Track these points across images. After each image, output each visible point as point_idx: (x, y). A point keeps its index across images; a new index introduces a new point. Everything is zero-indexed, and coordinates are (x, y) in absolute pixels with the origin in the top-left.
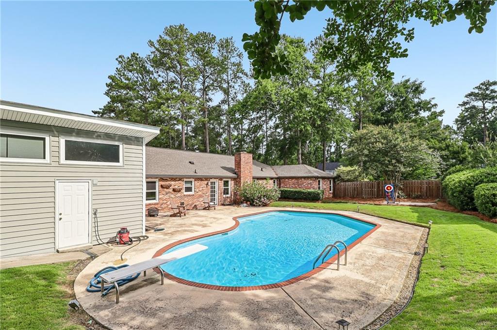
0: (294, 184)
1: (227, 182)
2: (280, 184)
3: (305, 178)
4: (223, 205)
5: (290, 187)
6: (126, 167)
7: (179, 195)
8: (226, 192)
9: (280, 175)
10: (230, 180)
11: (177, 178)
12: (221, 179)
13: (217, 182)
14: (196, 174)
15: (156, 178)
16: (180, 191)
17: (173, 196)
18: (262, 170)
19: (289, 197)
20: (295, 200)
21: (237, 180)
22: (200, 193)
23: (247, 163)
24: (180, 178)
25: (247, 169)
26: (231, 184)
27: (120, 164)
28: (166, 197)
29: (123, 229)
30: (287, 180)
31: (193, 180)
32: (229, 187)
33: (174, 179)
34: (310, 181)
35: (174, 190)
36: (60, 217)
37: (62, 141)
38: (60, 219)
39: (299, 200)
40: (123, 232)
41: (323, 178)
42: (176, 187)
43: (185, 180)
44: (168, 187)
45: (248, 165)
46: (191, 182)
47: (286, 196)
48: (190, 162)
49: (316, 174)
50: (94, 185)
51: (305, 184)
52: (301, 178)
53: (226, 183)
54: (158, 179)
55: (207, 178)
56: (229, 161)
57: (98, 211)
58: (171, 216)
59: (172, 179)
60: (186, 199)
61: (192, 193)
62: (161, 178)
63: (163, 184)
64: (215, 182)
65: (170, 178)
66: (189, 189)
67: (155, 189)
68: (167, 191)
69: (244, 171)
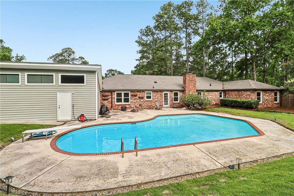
0: (236, 95)
1: (177, 93)
2: (225, 95)
3: (245, 90)
4: (173, 108)
5: (232, 97)
7: (142, 100)
8: (176, 99)
9: (225, 88)
10: (179, 92)
11: (141, 91)
12: (171, 91)
13: (169, 93)
14: (154, 89)
15: (129, 91)
16: (143, 98)
17: (138, 101)
18: (210, 85)
19: (228, 105)
20: (233, 107)
21: (183, 91)
22: (156, 100)
23: (191, 81)
24: (143, 91)
25: (192, 85)
26: (180, 95)
27: (85, 84)
28: (135, 101)
30: (230, 92)
31: (151, 92)
32: (179, 97)
33: (139, 91)
34: (248, 93)
35: (139, 98)
36: (59, 107)
37: (60, 75)
38: (59, 108)
39: (236, 108)
41: (265, 90)
42: (141, 96)
43: (146, 92)
44: (136, 96)
45: (192, 82)
46: (151, 93)
47: (224, 104)
48: (155, 82)
49: (254, 87)
50: (73, 94)
51: (244, 95)
52: (241, 90)
53: (176, 94)
54: (130, 92)
55: (161, 91)
57: (75, 105)
58: (131, 111)
59: (138, 92)
60: (146, 103)
61: (151, 99)
62: (132, 91)
63: (133, 94)
64: (167, 94)
65: (137, 91)
66: (149, 97)
67: (129, 97)
68: (135, 98)
69: (189, 86)
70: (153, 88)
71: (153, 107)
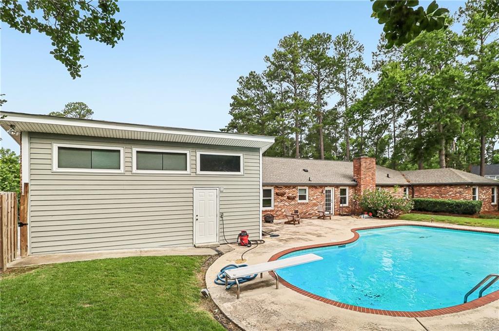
0: (433, 193)
1: (345, 190)
2: (413, 194)
3: (451, 185)
4: (340, 215)
5: (428, 196)
6: (246, 176)
7: (293, 203)
8: (343, 200)
9: (413, 182)
10: (347, 188)
11: (291, 186)
12: (337, 186)
13: (332, 189)
14: (310, 182)
15: (272, 186)
16: (294, 199)
17: (287, 204)
18: (388, 176)
19: (427, 209)
20: (436, 212)
21: (356, 186)
22: (315, 201)
23: (368, 169)
24: (294, 186)
25: (369, 176)
26: (349, 193)
27: (241, 173)
28: (281, 204)
29: (244, 232)
30: (423, 188)
31: (307, 188)
32: (347, 196)
33: (288, 186)
34: (458, 189)
35: (289, 198)
36: (197, 218)
38: (197, 220)
39: (442, 213)
40: (243, 235)
41: (481, 185)
42: (290, 195)
43: (299, 188)
44: (282, 195)
45: (370, 171)
46: (305, 190)
47: (421, 208)
48: (304, 170)
49: (469, 181)
50: (221, 192)
51: (450, 193)
52: (445, 185)
53: (343, 192)
54: (273, 187)
55: (322, 186)
56: (347, 168)
57: (225, 214)
58: (286, 223)
59: (286, 187)
60: (300, 207)
61: (307, 201)
62: (277, 186)
63: (278, 191)
64: (330, 190)
65: (284, 186)
66: (303, 197)
67: (271, 197)
68: (282, 198)
69: (365, 178)
70: (309, 180)
71: (309, 214)
